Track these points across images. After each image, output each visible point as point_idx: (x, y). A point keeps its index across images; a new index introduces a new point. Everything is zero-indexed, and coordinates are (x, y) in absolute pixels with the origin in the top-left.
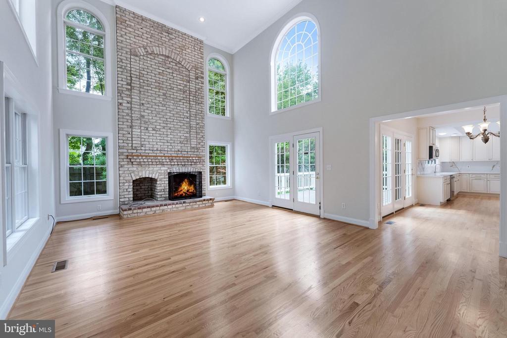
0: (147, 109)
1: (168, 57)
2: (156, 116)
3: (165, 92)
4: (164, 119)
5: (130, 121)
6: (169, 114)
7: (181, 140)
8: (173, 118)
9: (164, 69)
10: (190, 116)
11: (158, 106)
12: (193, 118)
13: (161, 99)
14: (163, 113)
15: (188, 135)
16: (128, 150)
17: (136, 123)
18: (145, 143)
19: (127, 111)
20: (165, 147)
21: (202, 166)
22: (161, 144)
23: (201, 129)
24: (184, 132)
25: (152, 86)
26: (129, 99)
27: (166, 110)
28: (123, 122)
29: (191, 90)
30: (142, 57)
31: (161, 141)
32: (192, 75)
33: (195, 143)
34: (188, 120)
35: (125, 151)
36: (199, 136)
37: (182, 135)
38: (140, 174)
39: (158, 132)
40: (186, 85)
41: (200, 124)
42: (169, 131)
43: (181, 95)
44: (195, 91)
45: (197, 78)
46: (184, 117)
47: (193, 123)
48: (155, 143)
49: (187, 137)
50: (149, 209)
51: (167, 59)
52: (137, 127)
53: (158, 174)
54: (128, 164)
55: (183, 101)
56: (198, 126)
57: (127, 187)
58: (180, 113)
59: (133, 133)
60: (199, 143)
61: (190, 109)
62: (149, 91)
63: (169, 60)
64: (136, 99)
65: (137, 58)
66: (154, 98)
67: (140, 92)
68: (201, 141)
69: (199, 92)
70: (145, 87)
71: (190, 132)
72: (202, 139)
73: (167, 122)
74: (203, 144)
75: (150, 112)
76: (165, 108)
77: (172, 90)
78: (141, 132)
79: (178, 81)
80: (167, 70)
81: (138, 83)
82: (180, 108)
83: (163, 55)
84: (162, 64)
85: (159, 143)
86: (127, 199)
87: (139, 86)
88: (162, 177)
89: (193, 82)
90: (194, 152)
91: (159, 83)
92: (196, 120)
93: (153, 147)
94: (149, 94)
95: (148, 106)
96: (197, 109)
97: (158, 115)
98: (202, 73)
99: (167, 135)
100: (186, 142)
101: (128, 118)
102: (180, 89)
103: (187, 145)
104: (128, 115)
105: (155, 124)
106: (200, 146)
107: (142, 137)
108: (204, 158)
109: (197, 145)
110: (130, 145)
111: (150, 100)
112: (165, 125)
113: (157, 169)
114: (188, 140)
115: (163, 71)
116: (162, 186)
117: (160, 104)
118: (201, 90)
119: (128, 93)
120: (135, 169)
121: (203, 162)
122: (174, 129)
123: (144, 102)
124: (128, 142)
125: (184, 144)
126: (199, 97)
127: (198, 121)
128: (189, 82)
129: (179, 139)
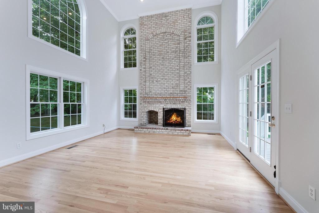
0: (153, 70)
1: (165, 33)
2: (158, 73)
3: (163, 56)
4: (162, 74)
5: (145, 78)
6: (165, 70)
7: (173, 86)
8: (168, 72)
9: (162, 42)
10: (180, 68)
11: (159, 66)
12: (182, 69)
13: (161, 62)
14: (162, 70)
15: (178, 82)
16: (143, 95)
17: (148, 79)
18: (152, 90)
19: (143, 73)
20: (163, 91)
21: (188, 104)
22: (161, 90)
23: (188, 76)
24: (175, 80)
25: (156, 55)
26: (145, 66)
27: (164, 67)
28: (142, 80)
29: (180, 49)
30: (151, 40)
31: (161, 88)
32: (182, 38)
33: (183, 87)
34: (178, 71)
35: (142, 95)
36: (187, 82)
37: (174, 82)
38: (149, 109)
39: (159, 83)
40: (177, 47)
41: (188, 73)
42: (165, 81)
43: (174, 55)
44: (183, 49)
45: (185, 39)
46: (175, 70)
47: (182, 73)
48: (157, 90)
49: (177, 83)
50: (146, 130)
51: (164, 34)
52: (148, 82)
53: (158, 109)
54: (143, 103)
55: (175, 59)
56: (185, 74)
57: (143, 115)
58: (173, 68)
59: (146, 85)
60: (186, 87)
61: (179, 63)
62: (155, 59)
63: (166, 34)
64: (148, 65)
65: (149, 41)
66: (157, 62)
67: (150, 60)
68: (188, 85)
69: (187, 48)
70: (152, 57)
71: (180, 79)
72: (189, 83)
73: (164, 76)
74: (189, 87)
75: (155, 71)
76: (163, 67)
77: (168, 54)
78: (150, 84)
79: (172, 46)
80: (165, 41)
81: (149, 55)
82: (173, 64)
83: (162, 33)
84: (162, 39)
85: (159, 90)
86: (143, 122)
87: (149, 57)
88: (160, 111)
89: (182, 43)
90: (182, 94)
91: (160, 52)
92: (184, 70)
93: (156, 92)
94: (155, 60)
95: (154, 67)
96: (185, 62)
97: (159, 72)
98: (190, 33)
99: (164, 84)
100: (176, 87)
101: (144, 77)
102: (173, 51)
103: (177, 89)
104: (144, 75)
105: (157, 78)
106: (187, 89)
107: (151, 86)
108: (190, 98)
109: (184, 88)
110: (145, 92)
111: (155, 64)
112: (163, 78)
113: (158, 105)
114: (177, 85)
115: (162, 43)
116: (160, 116)
117: (160, 65)
118: (189, 46)
119: (144, 63)
120: (147, 105)
121: (189, 101)
122: (168, 79)
123: (151, 66)
124: (144, 90)
125: (175, 89)
126: (187, 52)
127: (185, 71)
128: (179, 44)
129: (171, 86)
